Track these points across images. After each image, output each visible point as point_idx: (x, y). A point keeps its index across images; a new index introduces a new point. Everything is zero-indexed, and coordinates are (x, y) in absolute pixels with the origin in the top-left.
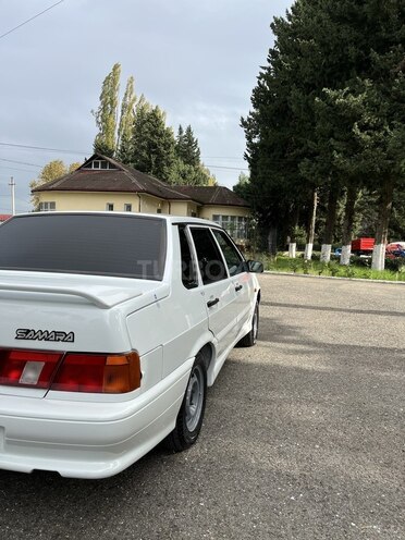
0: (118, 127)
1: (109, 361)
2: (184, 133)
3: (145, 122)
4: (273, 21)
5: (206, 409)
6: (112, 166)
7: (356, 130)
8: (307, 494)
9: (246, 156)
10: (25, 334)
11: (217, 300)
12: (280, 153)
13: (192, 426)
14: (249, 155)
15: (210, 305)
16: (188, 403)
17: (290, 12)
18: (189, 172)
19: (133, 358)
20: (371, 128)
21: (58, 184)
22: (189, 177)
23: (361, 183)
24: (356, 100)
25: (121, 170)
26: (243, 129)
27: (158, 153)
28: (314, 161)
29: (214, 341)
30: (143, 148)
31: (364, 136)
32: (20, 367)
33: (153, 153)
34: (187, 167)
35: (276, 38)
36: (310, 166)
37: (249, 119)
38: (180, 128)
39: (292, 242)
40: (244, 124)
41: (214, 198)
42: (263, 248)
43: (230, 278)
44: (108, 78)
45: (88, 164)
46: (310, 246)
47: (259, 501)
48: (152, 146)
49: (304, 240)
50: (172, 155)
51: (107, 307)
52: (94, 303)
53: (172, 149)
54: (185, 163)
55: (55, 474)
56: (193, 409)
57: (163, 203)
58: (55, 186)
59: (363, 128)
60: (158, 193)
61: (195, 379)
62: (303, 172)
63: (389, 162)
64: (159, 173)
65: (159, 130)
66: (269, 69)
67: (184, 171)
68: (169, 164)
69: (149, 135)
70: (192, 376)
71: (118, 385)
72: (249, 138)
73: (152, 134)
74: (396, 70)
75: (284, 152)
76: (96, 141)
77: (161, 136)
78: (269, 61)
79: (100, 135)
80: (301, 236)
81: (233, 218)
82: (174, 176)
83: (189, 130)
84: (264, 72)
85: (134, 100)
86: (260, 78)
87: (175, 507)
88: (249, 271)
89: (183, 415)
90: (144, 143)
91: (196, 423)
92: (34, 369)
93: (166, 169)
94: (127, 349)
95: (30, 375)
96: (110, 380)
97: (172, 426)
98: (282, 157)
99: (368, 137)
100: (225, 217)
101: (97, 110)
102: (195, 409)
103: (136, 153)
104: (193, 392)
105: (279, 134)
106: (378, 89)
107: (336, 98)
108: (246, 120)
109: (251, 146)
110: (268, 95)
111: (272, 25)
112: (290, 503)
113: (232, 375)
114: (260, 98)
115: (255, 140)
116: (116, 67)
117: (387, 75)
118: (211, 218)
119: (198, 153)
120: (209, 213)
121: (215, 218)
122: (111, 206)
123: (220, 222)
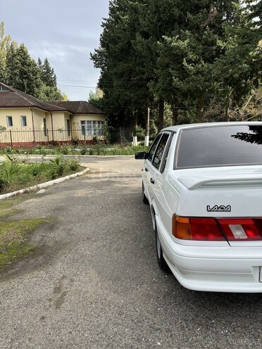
2: (43, 64)
3: (14, 56)
7: (185, 63)
12: (128, 78)
18: (51, 91)
20: (193, 62)
22: (51, 95)
23: (189, 96)
24: (184, 44)
25: (12, 91)
26: (93, 61)
27: (28, 78)
30: (15, 74)
31: (190, 67)
33: (25, 78)
34: (49, 88)
37: (95, 55)
38: (39, 60)
39: (135, 136)
40: (93, 58)
41: (80, 109)
46: (148, 137)
48: (23, 73)
49: (142, 134)
50: (39, 80)
53: (38, 76)
54: (47, 85)
57: (46, 114)
59: (189, 62)
60: (43, 107)
63: (207, 83)
64: (31, 92)
65: (28, 61)
66: (109, 20)
67: (47, 91)
68: (38, 86)
69: (20, 65)
73: (22, 64)
74: (204, 25)
75: (130, 77)
77: (29, 65)
78: (110, 15)
80: (140, 132)
81: (94, 122)
82: (42, 95)
83: (46, 62)
84: (105, 22)
86: (103, 26)
90: (17, 71)
93: (36, 90)
98: (129, 80)
99: (192, 68)
100: (89, 122)
103: (11, 78)
106: (194, 37)
107: (171, 42)
108: (93, 55)
117: (198, 28)
118: (80, 123)
119: (55, 78)
120: (78, 120)
121: (83, 122)
122: (10, 119)
123: (86, 125)
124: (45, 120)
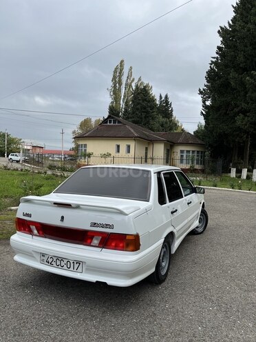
0: (122, 97)
1: (128, 237)
2: (163, 99)
3: (139, 94)
4: (219, 29)
5: (171, 266)
6: (119, 122)
8: (218, 308)
9: (202, 113)
10: (94, 224)
11: (176, 210)
12: (224, 111)
13: (163, 273)
14: (204, 113)
15: (172, 213)
16: (161, 261)
17: (231, 22)
19: (137, 237)
21: (89, 133)
22: (165, 126)
25: (124, 124)
26: (200, 96)
27: (146, 112)
28: (246, 116)
29: (175, 231)
30: (138, 109)
32: (92, 238)
33: (144, 112)
34: (165, 120)
35: (221, 39)
36: (243, 119)
37: (204, 90)
38: (161, 96)
39: (233, 167)
40: (201, 93)
41: (181, 140)
42: (213, 172)
43: (184, 198)
44: (116, 68)
45: (105, 121)
47: (194, 308)
48: (143, 108)
50: (155, 113)
51: (127, 215)
52: (121, 213)
53: (155, 110)
54: (163, 117)
55: (105, 284)
56: (164, 264)
57: (149, 144)
58: (87, 135)
60: (146, 138)
61: (165, 249)
62: (238, 123)
64: (147, 124)
65: (148, 98)
66: (217, 58)
67: (163, 122)
68: (153, 119)
69: (141, 101)
70: (163, 247)
71: (131, 248)
72: (204, 102)
73: (143, 101)
75: (227, 110)
76: (110, 107)
77: (149, 101)
78: (217, 53)
79: (112, 103)
81: (193, 152)
82: (156, 126)
83: (166, 97)
84: (214, 60)
85: (133, 80)
86: (211, 64)
87: (155, 306)
88: (196, 192)
89: (158, 266)
90: (139, 106)
91: (165, 271)
92: (97, 239)
93: (151, 122)
94: (134, 233)
95: (96, 242)
96: (128, 245)
97: (153, 270)
98: (226, 114)
100: (188, 152)
101: (110, 88)
102: (165, 264)
103: (133, 113)
104: (163, 256)
105: (223, 99)
108: (202, 90)
109: (205, 106)
110: (217, 74)
111: (219, 32)
112: (209, 310)
113: (186, 250)
114: (211, 76)
115: (208, 103)
116: (122, 62)
118: (179, 152)
119: (172, 110)
120: (178, 149)
121: (182, 152)
122: (118, 146)
123: (185, 155)
124: (147, 149)
